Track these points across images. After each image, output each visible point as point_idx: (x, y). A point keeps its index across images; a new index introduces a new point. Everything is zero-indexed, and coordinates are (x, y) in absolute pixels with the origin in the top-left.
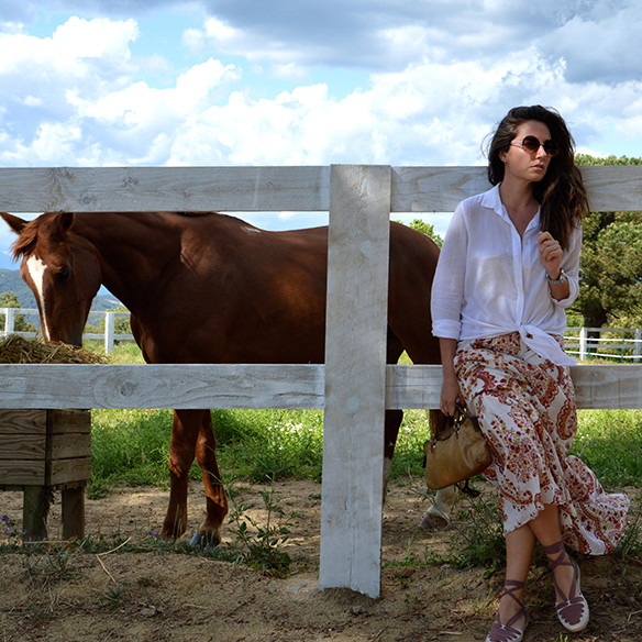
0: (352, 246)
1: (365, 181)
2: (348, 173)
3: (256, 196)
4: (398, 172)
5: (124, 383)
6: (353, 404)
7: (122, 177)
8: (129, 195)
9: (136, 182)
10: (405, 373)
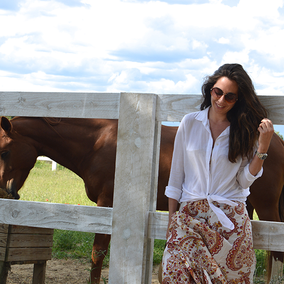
0: (130, 140)
1: (139, 102)
2: (130, 98)
3: (84, 110)
4: (161, 98)
5: (13, 210)
6: (127, 233)
7: (18, 97)
8: (21, 107)
9: (24, 100)
10: (159, 217)
